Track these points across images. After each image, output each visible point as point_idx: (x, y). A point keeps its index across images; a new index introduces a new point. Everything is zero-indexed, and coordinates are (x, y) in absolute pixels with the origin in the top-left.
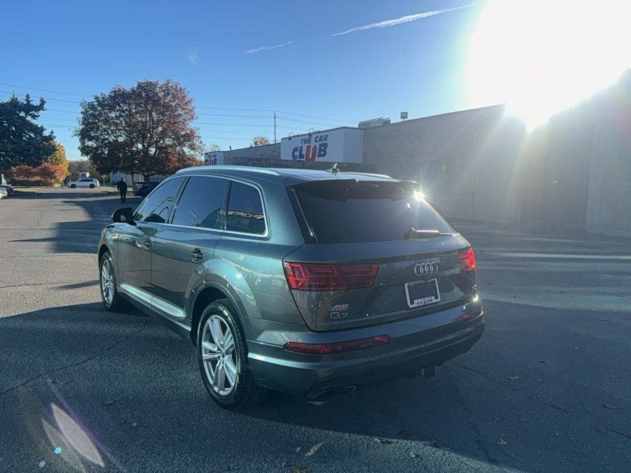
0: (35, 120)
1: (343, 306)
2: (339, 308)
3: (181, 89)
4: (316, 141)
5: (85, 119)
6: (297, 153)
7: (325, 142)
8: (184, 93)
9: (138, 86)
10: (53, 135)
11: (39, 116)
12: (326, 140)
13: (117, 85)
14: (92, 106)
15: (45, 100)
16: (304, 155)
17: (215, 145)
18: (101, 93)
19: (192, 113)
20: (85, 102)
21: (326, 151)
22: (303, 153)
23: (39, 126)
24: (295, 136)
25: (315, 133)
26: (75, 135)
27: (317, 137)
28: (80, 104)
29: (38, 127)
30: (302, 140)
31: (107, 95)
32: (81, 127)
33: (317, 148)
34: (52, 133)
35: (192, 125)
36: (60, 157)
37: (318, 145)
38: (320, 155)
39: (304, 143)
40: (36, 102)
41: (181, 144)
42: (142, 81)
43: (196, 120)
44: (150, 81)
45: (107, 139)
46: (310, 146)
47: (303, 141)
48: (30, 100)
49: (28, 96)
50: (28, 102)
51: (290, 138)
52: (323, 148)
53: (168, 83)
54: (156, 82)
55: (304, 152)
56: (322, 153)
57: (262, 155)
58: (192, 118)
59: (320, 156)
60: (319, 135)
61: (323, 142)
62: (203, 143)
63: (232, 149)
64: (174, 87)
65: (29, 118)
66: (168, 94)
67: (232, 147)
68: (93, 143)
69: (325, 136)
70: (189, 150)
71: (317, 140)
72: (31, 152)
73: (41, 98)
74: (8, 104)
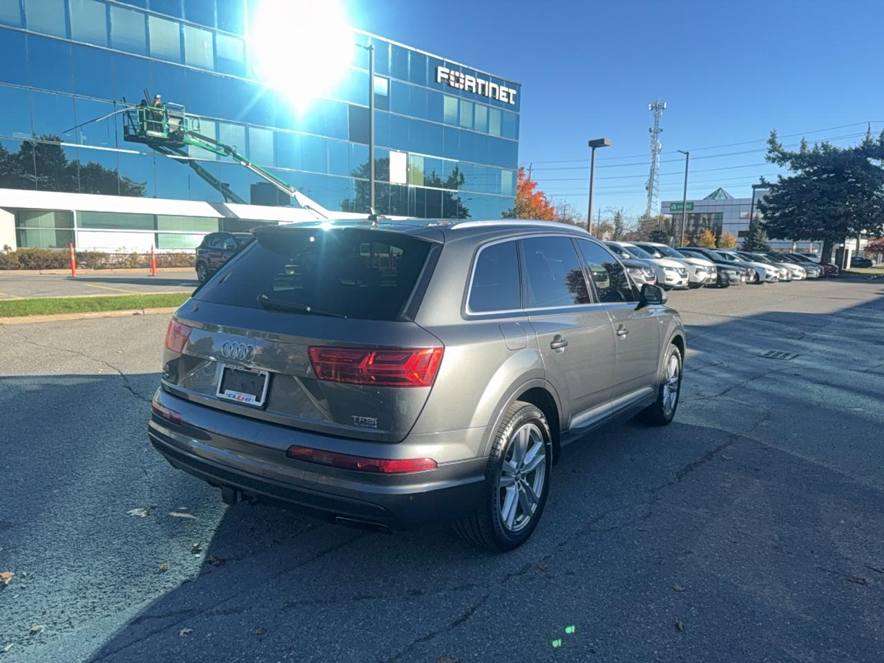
74: (856, 151)
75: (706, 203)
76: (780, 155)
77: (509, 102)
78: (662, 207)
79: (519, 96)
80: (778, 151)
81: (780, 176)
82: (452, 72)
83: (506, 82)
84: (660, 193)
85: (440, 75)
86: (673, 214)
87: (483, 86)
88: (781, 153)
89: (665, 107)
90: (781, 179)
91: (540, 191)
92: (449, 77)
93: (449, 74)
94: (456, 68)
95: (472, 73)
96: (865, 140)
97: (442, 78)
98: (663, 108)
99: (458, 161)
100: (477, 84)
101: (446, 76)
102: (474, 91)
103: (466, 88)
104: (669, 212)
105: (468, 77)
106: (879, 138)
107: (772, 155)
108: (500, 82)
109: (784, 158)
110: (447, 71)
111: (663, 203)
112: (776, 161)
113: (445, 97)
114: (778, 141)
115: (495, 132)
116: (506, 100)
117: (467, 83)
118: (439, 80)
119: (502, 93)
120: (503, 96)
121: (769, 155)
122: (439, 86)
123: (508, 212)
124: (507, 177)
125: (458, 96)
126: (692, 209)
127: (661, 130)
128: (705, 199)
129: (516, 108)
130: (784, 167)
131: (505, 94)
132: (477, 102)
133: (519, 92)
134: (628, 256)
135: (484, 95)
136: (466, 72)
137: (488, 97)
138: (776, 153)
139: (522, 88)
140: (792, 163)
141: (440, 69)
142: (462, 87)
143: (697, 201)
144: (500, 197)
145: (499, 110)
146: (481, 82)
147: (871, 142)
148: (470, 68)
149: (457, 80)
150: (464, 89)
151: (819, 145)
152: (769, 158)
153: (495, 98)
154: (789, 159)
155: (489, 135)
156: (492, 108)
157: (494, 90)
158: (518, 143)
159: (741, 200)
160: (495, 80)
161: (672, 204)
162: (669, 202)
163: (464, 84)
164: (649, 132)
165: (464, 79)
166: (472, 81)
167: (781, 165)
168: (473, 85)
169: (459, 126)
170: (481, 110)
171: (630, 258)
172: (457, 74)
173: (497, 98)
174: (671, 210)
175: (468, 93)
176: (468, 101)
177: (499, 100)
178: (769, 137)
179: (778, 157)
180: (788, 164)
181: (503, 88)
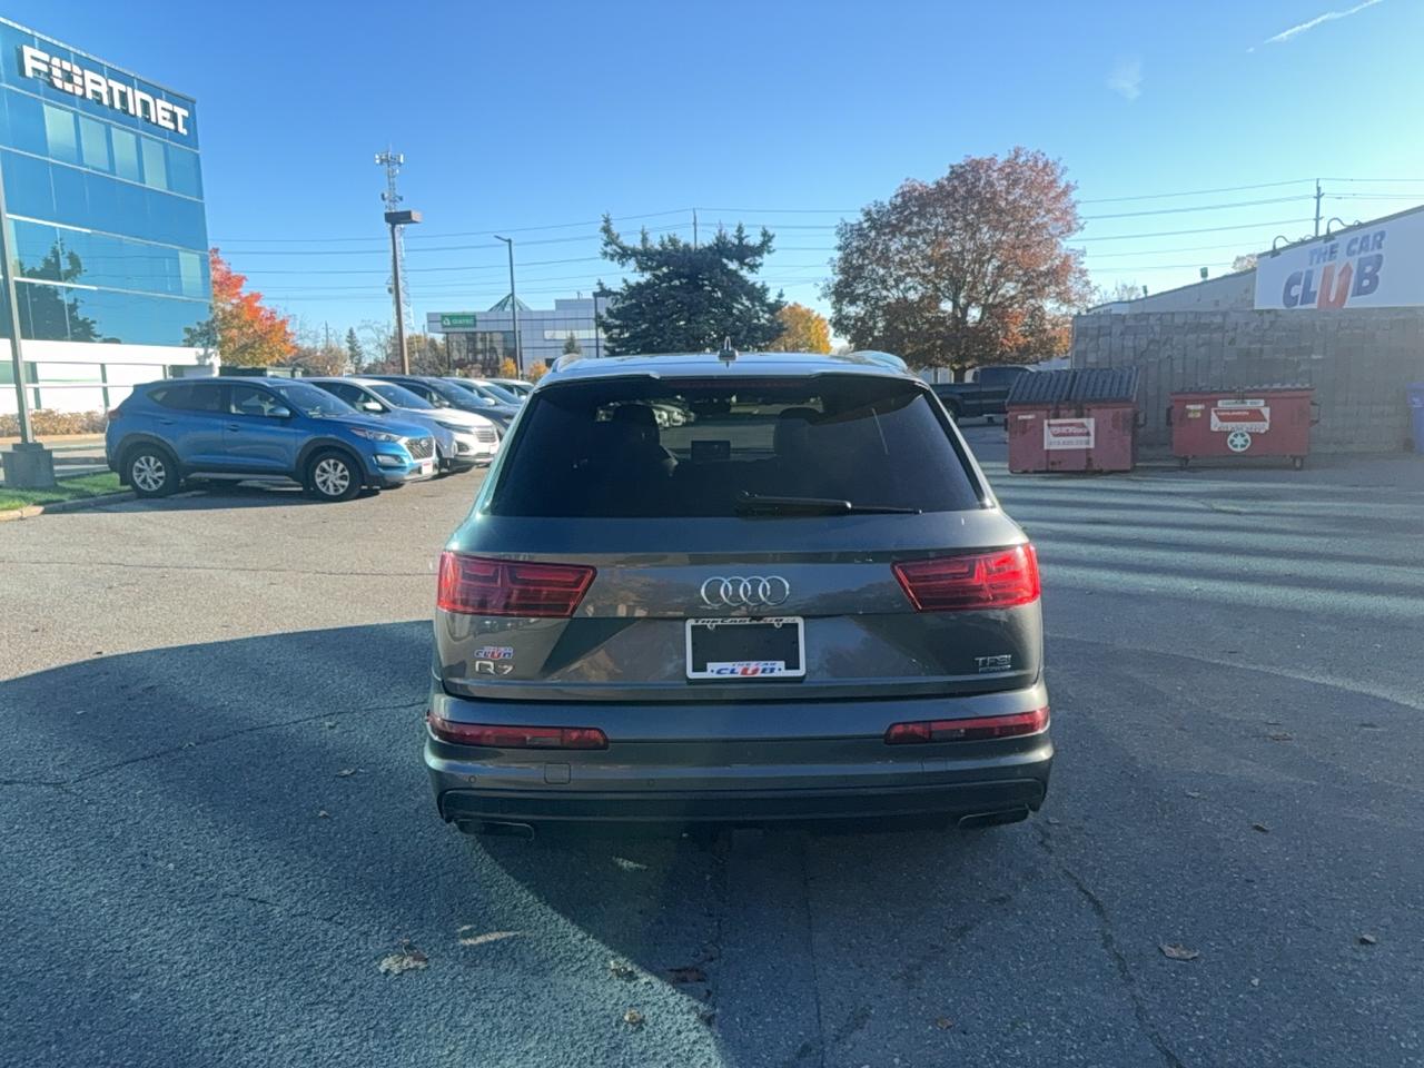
0: (754, 274)
1: (502, 649)
2: (493, 653)
3: (1046, 165)
4: (1350, 253)
5: (846, 259)
6: (1297, 291)
7: (1377, 252)
8: (1052, 173)
9: (952, 173)
10: (782, 299)
11: (761, 265)
12: (1380, 247)
13: (907, 180)
14: (860, 232)
15: (771, 232)
16: (1315, 293)
17: (1129, 286)
18: (875, 202)
19: (1069, 218)
20: (846, 225)
21: (1377, 278)
22: (1312, 289)
23: (758, 285)
24: (1294, 245)
25: (1350, 229)
26: (825, 296)
27: (1354, 241)
28: (835, 230)
29: (755, 288)
30: (1313, 253)
31: (887, 203)
32: (837, 278)
33: (1351, 272)
34: (781, 295)
35: (1068, 244)
36: (818, 342)
37: (1356, 263)
38: (1359, 291)
39: (1318, 262)
40: (754, 239)
41: (1039, 292)
42: (959, 160)
43: (1079, 232)
44: (977, 158)
45: (885, 298)
46: (1332, 267)
47: (1315, 257)
48: (743, 235)
49: (740, 229)
50: (741, 239)
51: (1275, 252)
52: (1368, 269)
53: (1016, 157)
54: (991, 159)
55: (1316, 286)
56: (1366, 283)
57: (1217, 303)
58: (1070, 230)
59: (1359, 294)
60: (1359, 234)
61: (1371, 253)
62: (1092, 285)
63: (1149, 294)
64: (1030, 163)
65: (744, 272)
66: (1015, 183)
67: (1148, 289)
68: (858, 310)
69: (1375, 237)
70: (1057, 305)
71: (1356, 247)
72: (741, 337)
73: (764, 228)
74: (710, 248)
75: (493, 316)
76: (619, 250)
77: (176, 130)
78: (429, 322)
79: (195, 122)
80: (617, 245)
81: (625, 281)
82: (56, 61)
83: (167, 92)
84: (412, 299)
85: (29, 64)
86: (447, 333)
87: (123, 96)
88: (620, 247)
89: (402, 161)
90: (627, 285)
91: (256, 291)
92: (50, 70)
93: (48, 64)
94: (64, 55)
95: (97, 68)
96: (717, 234)
97: (34, 69)
98: (399, 163)
99: (89, 231)
100: (110, 90)
101: (44, 68)
102: (106, 101)
103: (89, 95)
104: (441, 330)
105: (89, 75)
106: (736, 234)
107: (609, 249)
108: (156, 93)
109: (624, 254)
110: (46, 57)
111: (429, 315)
112: (616, 259)
113: (45, 107)
114: (615, 229)
115: (155, 180)
116: (171, 126)
117: (90, 87)
118: (29, 73)
119: (161, 111)
120: (165, 119)
121: (605, 249)
122: (31, 84)
123: (198, 328)
124: (189, 263)
125: (74, 109)
126: (475, 326)
127: (401, 199)
128: (491, 310)
129: (191, 140)
130: (625, 269)
131: (168, 115)
132: (114, 123)
133: (192, 113)
134: (493, 402)
135: (126, 111)
136: (86, 64)
137: (135, 116)
138: (614, 247)
139: (196, 106)
140: (638, 262)
141: (28, 52)
142: (79, 91)
143: (479, 313)
144: (183, 301)
145: (160, 142)
146: (117, 87)
147: (725, 237)
148: (91, 57)
149: (68, 77)
150: (84, 96)
151: (666, 239)
152: (605, 254)
153: (148, 120)
154: (631, 256)
155: (146, 186)
156: (147, 137)
157: (145, 104)
158: (202, 205)
159: (542, 312)
160: (144, 87)
161: (444, 317)
162: (437, 314)
163: (83, 87)
164: (382, 201)
165: (83, 76)
166: (99, 84)
167: (623, 265)
168: (103, 90)
169: (82, 165)
170: (124, 141)
171: (496, 404)
172: (67, 66)
173: (153, 120)
174: (444, 327)
175: (93, 105)
176: (97, 121)
177: (157, 124)
178: (603, 224)
179: (618, 253)
180: (632, 263)
181: (161, 103)
